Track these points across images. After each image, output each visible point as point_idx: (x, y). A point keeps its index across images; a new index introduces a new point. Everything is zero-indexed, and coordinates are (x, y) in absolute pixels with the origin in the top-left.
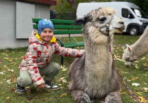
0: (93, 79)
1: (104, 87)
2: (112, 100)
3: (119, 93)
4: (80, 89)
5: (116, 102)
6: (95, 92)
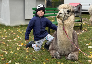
3: (78, 52)
4: (55, 50)
5: (74, 58)
6: (63, 52)
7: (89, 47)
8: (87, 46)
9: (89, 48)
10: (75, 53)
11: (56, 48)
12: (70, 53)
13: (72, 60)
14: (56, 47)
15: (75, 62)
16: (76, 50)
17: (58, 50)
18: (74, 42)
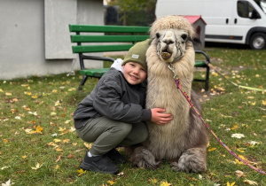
2: (189, 161)
3: (204, 150)
5: (195, 165)
7: (234, 136)
8: (229, 135)
9: (235, 139)
10: (197, 151)
13: (191, 171)
15: (200, 176)
16: (200, 143)
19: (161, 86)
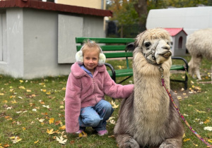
0: (143, 123)
1: (158, 133)
3: (180, 140)
4: (128, 134)
6: (147, 139)
7: (206, 128)
8: (202, 127)
9: (207, 131)
10: (174, 142)
11: (130, 129)
12: (162, 141)
14: (131, 126)
16: (177, 134)
17: (136, 135)
18: (171, 117)
19: (147, 83)
